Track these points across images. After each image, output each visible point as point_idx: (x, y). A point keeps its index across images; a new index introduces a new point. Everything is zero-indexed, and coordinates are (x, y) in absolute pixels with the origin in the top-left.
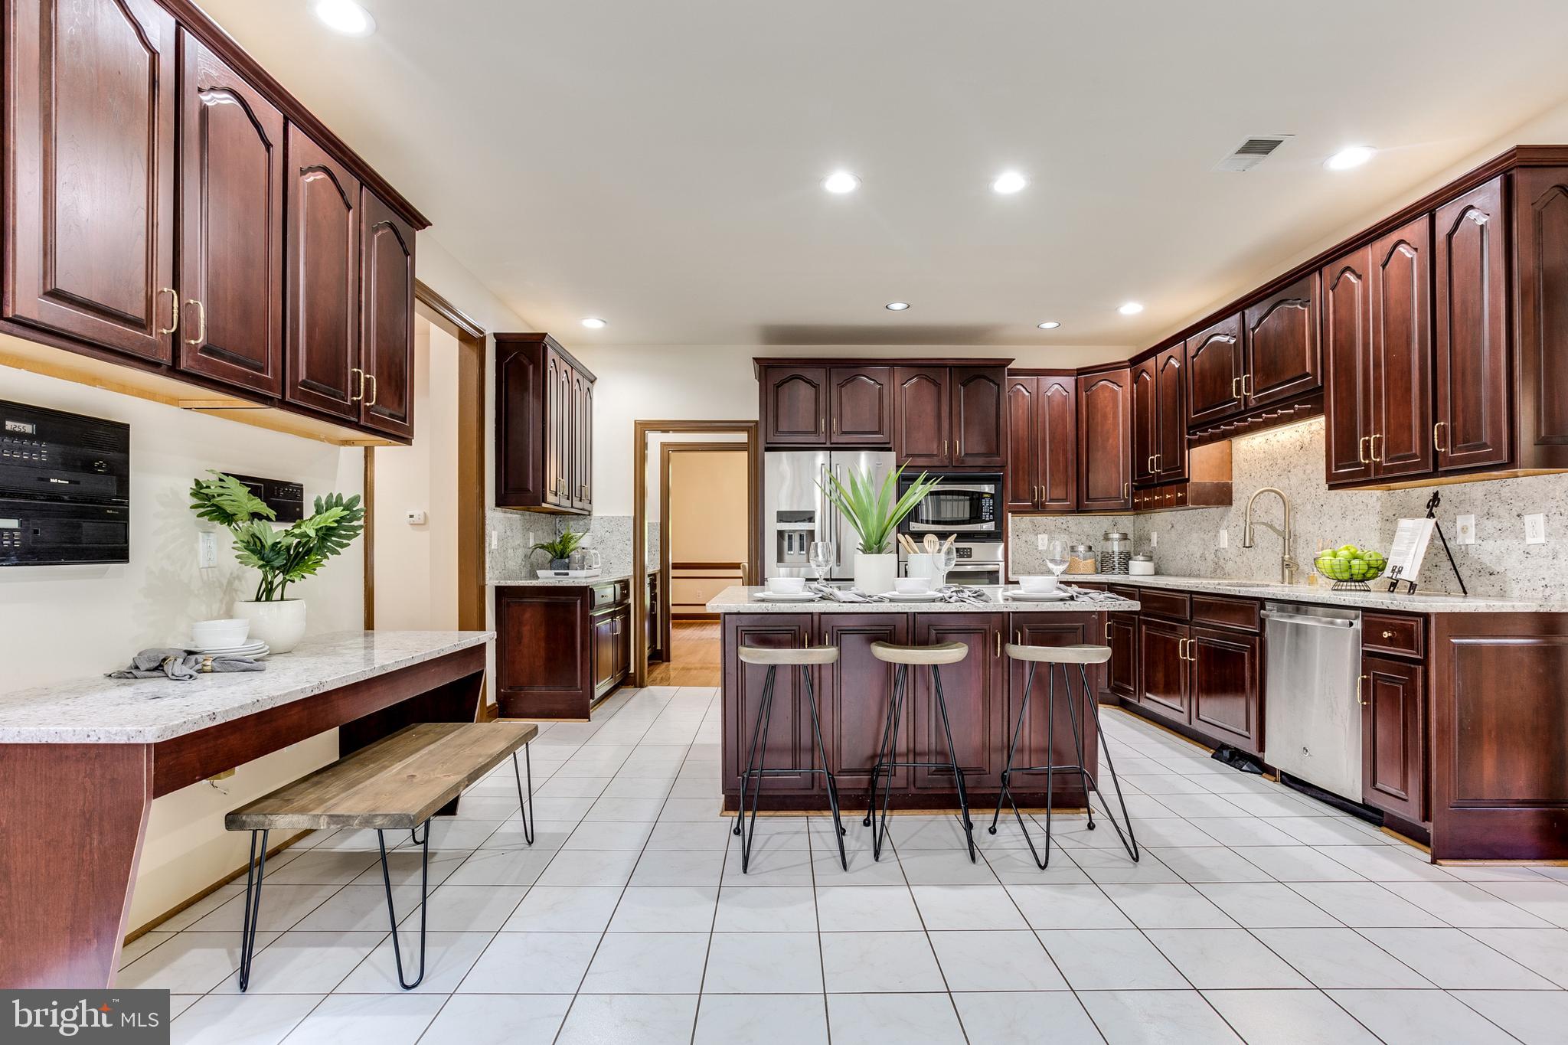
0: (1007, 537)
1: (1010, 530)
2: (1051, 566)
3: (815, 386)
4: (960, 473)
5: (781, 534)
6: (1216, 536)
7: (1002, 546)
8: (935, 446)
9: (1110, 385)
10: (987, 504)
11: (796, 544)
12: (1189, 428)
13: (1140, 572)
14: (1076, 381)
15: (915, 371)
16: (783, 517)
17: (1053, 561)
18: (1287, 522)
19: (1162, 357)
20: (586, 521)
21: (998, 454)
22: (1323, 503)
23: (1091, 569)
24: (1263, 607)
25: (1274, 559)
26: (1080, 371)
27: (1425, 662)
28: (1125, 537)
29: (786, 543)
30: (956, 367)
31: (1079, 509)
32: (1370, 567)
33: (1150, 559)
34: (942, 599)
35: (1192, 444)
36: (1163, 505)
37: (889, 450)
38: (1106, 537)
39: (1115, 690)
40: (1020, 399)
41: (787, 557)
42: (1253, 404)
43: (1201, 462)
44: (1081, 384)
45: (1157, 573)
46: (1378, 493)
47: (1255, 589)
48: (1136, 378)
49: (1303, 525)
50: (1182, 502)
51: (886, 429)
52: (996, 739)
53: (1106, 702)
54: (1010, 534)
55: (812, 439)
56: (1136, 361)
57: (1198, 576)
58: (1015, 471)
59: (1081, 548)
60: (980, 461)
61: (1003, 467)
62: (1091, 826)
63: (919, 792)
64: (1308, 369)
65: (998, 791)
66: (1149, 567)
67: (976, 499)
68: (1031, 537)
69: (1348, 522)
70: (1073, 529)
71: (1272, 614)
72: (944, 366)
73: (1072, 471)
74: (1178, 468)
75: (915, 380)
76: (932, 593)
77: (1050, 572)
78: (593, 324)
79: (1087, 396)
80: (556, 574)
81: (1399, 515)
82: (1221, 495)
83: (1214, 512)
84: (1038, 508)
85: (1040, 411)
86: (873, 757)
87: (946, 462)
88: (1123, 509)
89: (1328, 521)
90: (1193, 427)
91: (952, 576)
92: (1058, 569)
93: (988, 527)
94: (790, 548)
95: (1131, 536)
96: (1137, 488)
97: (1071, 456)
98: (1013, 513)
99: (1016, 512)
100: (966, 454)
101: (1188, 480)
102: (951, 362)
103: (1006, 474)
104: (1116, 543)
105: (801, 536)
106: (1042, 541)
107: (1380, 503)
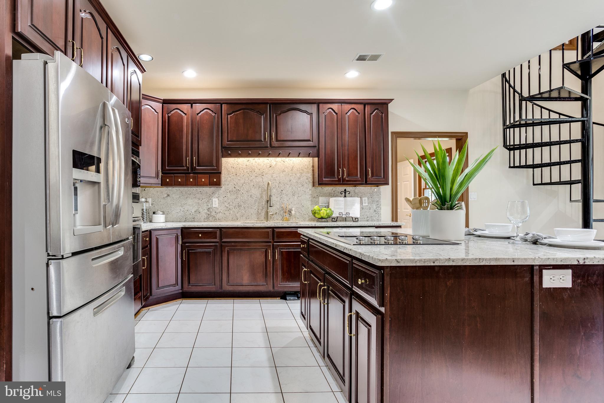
6: (209, 201)
9: (152, 110)
12: (223, 148)
19: (197, 106)
22: (282, 189)
42: (275, 145)
48: (169, 111)
56: (170, 102)
69: (296, 198)
81: (319, 195)
89: (285, 197)
101: (220, 173)
107: (311, 191)
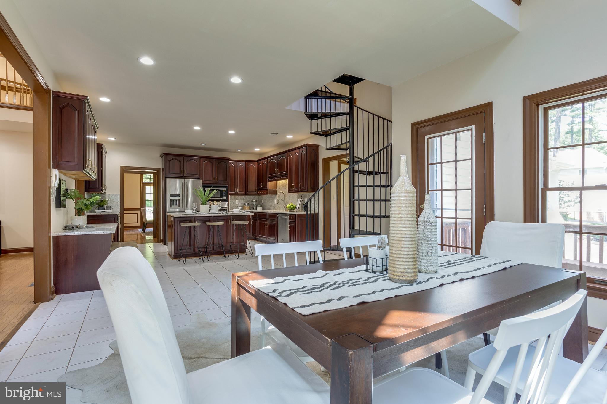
0: (229, 201)
1: (229, 199)
2: (239, 207)
3: (180, 162)
4: (217, 185)
5: (171, 200)
6: (274, 201)
7: (227, 203)
8: (211, 178)
9: (253, 165)
10: (224, 193)
11: (175, 203)
12: (268, 178)
13: (259, 209)
14: (245, 163)
15: (206, 159)
16: (171, 195)
17: (239, 206)
18: (285, 199)
19: (263, 161)
20: (103, 196)
21: (227, 181)
22: (287, 196)
23: (248, 209)
24: (277, 215)
25: (282, 206)
26: (246, 161)
27: (295, 222)
28: (256, 201)
29: (172, 203)
30: (216, 159)
31: (246, 194)
32: (294, 207)
33: (261, 206)
34: (219, 213)
35: (269, 181)
36: (263, 194)
37: (199, 179)
38: (252, 201)
39: (253, 236)
40: (232, 167)
41: (172, 206)
42: (278, 175)
43: (270, 184)
44: (246, 165)
45: (263, 209)
46: (297, 194)
47: (279, 212)
48: (258, 164)
49: (287, 199)
50: (267, 194)
51: (199, 173)
52: (229, 241)
53: (250, 239)
54: (229, 200)
55: (179, 175)
56: (258, 161)
57: (271, 210)
58: (231, 184)
59: (246, 204)
60: (222, 182)
61: (228, 184)
62: (246, 254)
63: (214, 251)
64: (286, 171)
65: (229, 250)
66: (261, 208)
67: (221, 192)
68: (234, 201)
70: (244, 199)
71: (280, 217)
72: (214, 158)
73: (244, 185)
74: (266, 186)
75: (206, 162)
76: (217, 213)
77: (239, 209)
78: (112, 139)
79: (248, 167)
80: (102, 211)
82: (274, 192)
83: (274, 196)
84: (236, 194)
85: (237, 170)
86: (205, 245)
87: (214, 183)
88: (256, 195)
90: (269, 178)
91: (220, 210)
92: (240, 208)
93: (225, 198)
94: (173, 204)
95: (258, 201)
96: (259, 190)
97: (244, 181)
98: (230, 195)
99: (231, 195)
100: (219, 181)
101: (268, 189)
102: (216, 158)
103: (228, 186)
104: (254, 202)
105: (176, 201)
106: (237, 201)
